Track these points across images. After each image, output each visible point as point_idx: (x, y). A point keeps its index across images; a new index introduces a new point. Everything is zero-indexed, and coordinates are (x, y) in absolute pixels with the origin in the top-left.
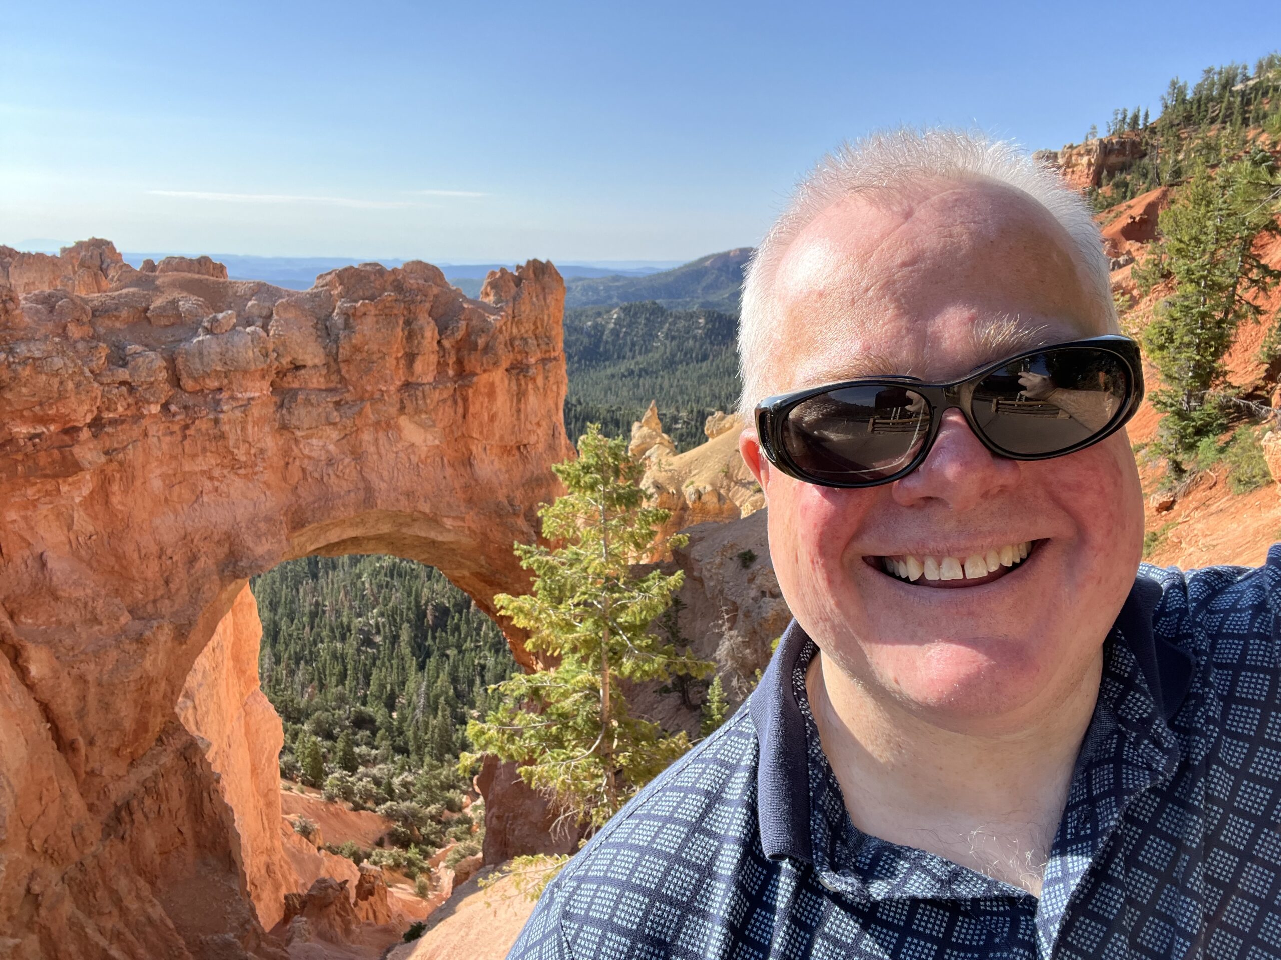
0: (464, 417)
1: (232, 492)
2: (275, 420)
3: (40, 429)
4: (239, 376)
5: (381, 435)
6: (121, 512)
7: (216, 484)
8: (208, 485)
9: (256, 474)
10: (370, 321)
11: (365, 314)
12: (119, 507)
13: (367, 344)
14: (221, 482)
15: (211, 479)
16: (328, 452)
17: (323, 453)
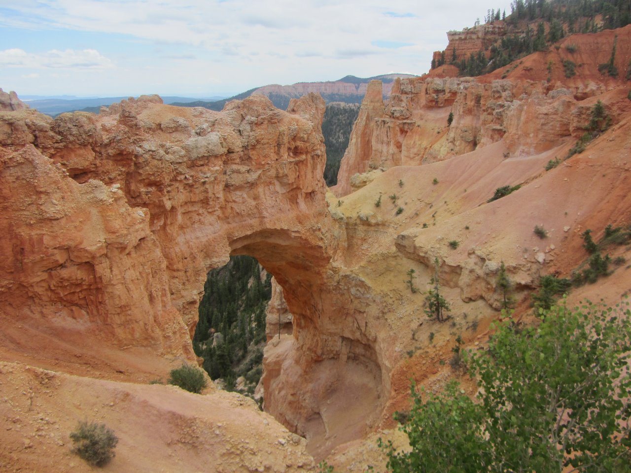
0: (298, 176)
1: (206, 221)
2: (223, 181)
3: (150, 189)
4: (213, 159)
5: (267, 188)
6: (169, 234)
7: (201, 217)
8: (197, 218)
9: (215, 211)
10: (264, 126)
11: (262, 123)
12: (169, 231)
13: (263, 139)
14: (202, 216)
15: (198, 214)
16: (243, 198)
17: (241, 199)
